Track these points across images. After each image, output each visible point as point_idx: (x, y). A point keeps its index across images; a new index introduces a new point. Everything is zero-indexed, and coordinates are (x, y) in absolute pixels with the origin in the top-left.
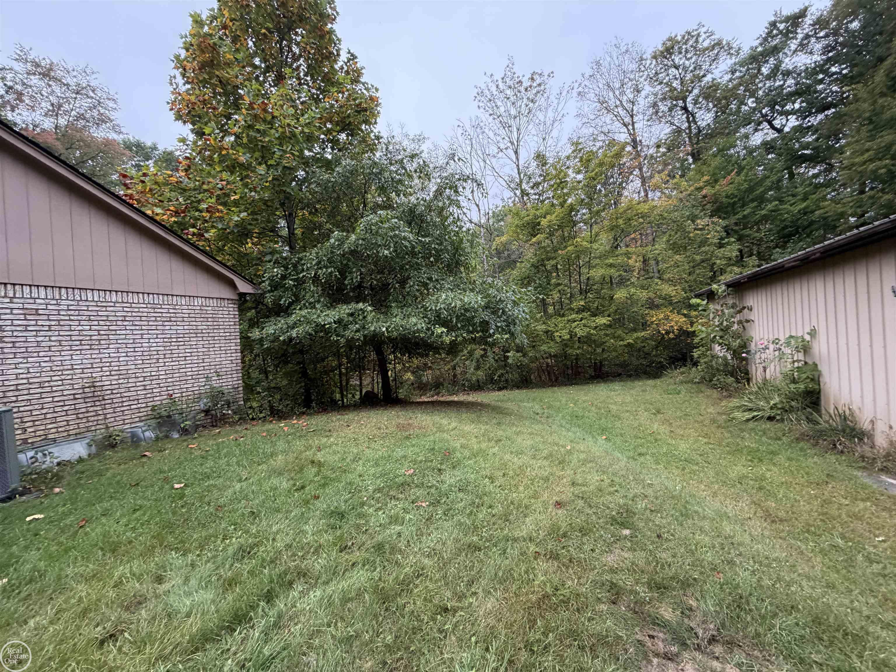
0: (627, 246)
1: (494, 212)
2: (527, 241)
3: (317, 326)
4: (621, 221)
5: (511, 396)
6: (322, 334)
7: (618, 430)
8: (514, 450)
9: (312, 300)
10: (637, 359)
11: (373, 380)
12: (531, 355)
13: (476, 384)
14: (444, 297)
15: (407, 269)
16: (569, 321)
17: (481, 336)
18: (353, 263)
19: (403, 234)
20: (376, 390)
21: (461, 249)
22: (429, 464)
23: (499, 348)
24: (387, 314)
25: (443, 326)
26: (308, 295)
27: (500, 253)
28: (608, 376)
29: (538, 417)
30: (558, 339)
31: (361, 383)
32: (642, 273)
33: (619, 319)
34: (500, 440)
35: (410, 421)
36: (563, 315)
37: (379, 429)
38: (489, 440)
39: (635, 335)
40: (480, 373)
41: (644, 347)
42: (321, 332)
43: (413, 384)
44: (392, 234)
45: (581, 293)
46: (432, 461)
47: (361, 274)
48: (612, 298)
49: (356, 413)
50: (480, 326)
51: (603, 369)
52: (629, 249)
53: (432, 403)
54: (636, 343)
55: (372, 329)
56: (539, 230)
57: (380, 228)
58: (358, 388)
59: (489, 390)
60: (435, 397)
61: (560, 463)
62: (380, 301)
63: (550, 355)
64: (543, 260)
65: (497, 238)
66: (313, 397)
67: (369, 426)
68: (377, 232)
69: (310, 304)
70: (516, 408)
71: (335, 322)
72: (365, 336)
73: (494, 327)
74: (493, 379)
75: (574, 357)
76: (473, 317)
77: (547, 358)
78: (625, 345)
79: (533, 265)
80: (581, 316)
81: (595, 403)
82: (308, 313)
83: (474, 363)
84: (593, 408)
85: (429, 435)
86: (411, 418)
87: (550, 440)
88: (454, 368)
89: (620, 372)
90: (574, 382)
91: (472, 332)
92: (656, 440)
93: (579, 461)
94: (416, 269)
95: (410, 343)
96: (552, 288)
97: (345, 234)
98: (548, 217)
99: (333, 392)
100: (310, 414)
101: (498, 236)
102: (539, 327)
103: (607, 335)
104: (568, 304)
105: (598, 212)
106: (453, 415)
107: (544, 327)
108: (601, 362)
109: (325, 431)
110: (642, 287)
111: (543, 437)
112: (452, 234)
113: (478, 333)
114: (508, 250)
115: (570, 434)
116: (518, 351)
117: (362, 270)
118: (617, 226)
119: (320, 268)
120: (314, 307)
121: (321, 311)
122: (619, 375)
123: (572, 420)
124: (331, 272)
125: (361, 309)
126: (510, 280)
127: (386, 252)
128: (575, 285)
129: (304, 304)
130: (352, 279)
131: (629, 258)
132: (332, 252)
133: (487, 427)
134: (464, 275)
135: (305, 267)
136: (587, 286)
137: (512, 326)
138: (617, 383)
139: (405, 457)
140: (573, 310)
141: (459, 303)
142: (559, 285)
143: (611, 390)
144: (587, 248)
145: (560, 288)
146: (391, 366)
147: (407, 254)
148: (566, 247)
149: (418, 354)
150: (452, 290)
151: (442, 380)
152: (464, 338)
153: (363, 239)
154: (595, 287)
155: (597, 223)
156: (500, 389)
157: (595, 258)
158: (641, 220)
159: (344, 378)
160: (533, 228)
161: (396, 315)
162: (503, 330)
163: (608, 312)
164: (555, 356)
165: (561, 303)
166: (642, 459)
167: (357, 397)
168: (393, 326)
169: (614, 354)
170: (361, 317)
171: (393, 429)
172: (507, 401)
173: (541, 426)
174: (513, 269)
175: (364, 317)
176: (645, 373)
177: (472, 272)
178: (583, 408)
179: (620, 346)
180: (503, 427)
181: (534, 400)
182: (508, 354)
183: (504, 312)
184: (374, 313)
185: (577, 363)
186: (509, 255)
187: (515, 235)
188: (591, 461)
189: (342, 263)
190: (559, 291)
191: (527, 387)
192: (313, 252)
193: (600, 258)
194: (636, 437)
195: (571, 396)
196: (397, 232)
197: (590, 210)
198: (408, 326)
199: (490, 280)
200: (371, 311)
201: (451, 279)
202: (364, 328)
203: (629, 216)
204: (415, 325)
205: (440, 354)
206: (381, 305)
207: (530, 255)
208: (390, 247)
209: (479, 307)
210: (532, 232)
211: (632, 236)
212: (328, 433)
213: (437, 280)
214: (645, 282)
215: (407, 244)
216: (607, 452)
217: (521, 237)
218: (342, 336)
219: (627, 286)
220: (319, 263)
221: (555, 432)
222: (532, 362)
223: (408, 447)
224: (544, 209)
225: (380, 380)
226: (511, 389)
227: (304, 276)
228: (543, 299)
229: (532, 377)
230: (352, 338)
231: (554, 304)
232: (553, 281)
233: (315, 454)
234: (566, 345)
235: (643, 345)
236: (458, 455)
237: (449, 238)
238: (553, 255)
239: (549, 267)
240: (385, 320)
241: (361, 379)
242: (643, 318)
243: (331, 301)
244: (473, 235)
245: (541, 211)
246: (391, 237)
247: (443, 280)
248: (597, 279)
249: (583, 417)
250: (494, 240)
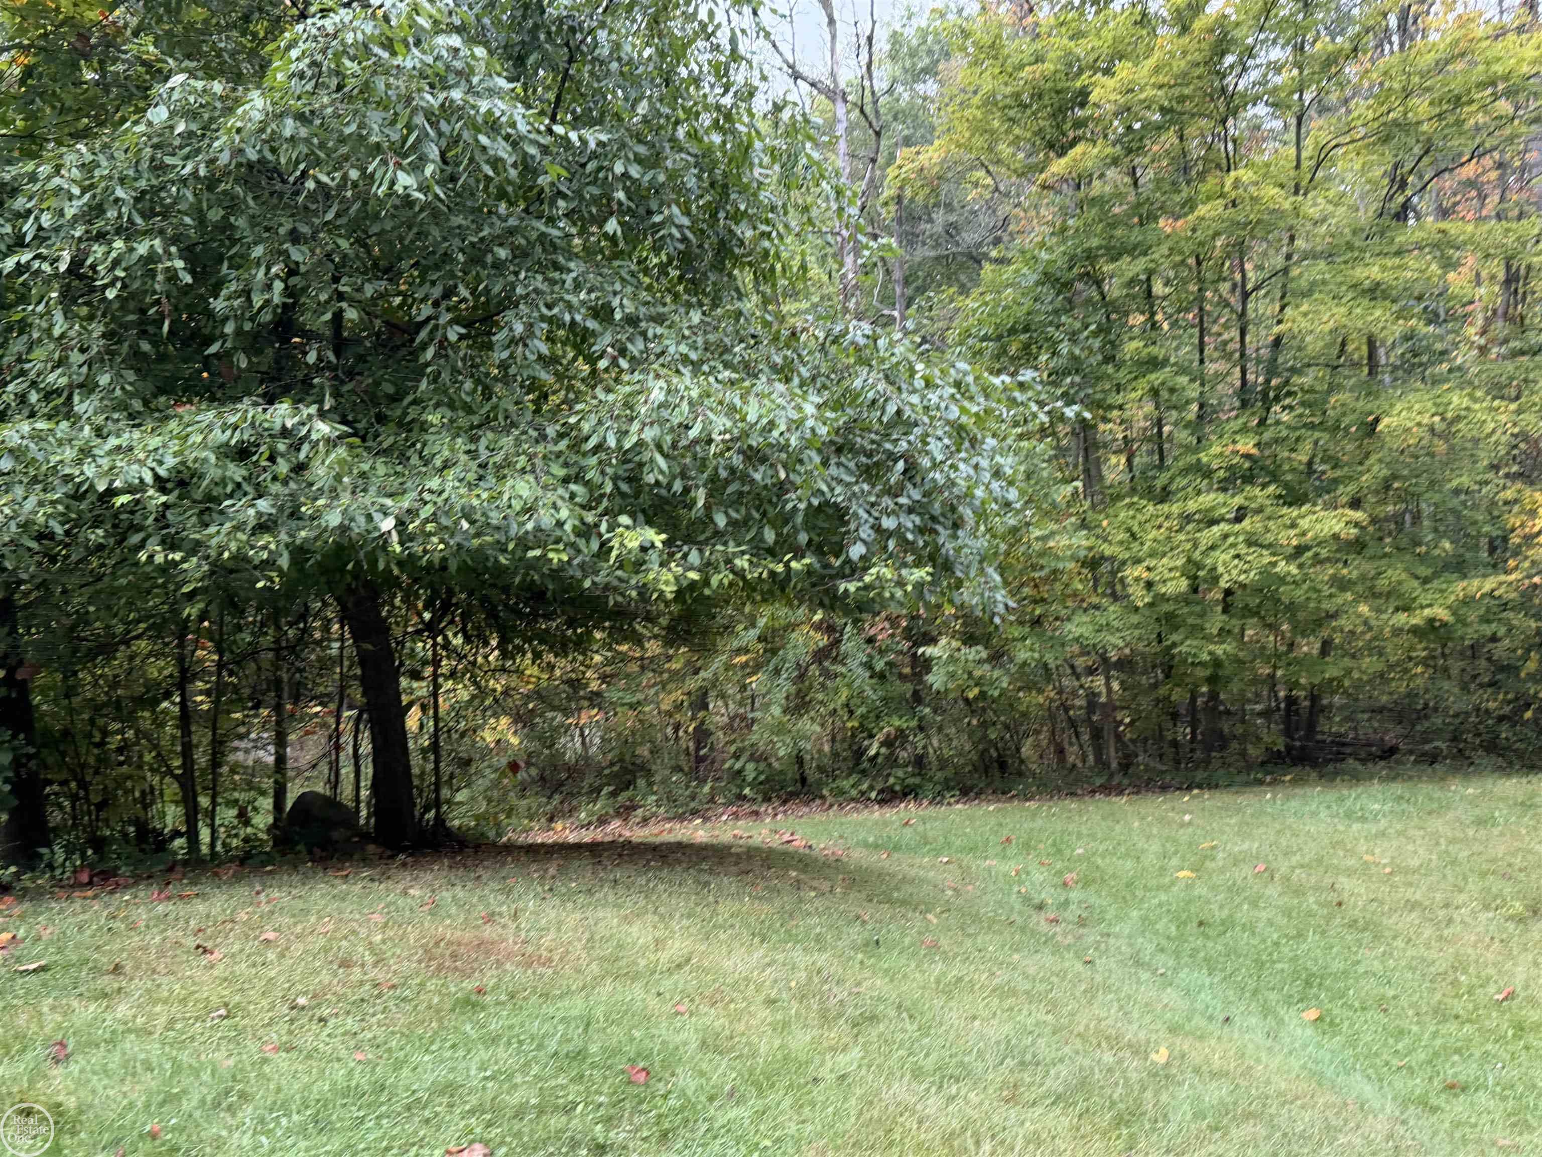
0: (1444, 213)
1: (895, 38)
2: (1027, 172)
3: (77, 496)
4: (1421, 106)
5: (934, 829)
6: (97, 535)
7: (1370, 986)
8: (929, 1064)
9: (56, 379)
10: (1465, 688)
11: (338, 748)
12: (1022, 655)
13: (792, 773)
14: (657, 395)
15: (498, 265)
16: (1187, 518)
17: (809, 571)
18: (253, 221)
19: (484, 106)
20: (346, 792)
21: (744, 190)
22: (556, 1122)
23: (893, 621)
24: (404, 459)
25: (649, 523)
26: (39, 353)
27: (914, 219)
28: (1340, 757)
29: (1039, 921)
30: (1140, 596)
31: (281, 760)
32: (1500, 328)
33: (1398, 520)
34: (873, 1019)
35: (489, 932)
36: (1165, 496)
37: (346, 964)
38: (826, 1018)
39: (1459, 588)
40: (808, 726)
41: (1494, 639)
42: (97, 523)
43: (514, 767)
44: (431, 100)
45: (1244, 404)
46: (569, 1109)
47: (292, 271)
48: (1370, 428)
49: (243, 891)
50: (808, 526)
51: (1323, 725)
52: (1452, 227)
53: (594, 850)
54: (1462, 621)
55: (334, 519)
56: (1079, 124)
57: (379, 68)
58: (268, 784)
59: (842, 798)
60: (615, 825)
61: (1119, 1121)
62: (372, 398)
63: (1105, 660)
64: (1090, 256)
65: (902, 153)
66: (55, 817)
67: (297, 949)
68: (366, 87)
69: (49, 395)
70: (950, 878)
71: (161, 484)
72: (299, 553)
73: (866, 533)
74: (860, 753)
75: (1201, 673)
76: (782, 488)
77: (1091, 671)
78: (1415, 631)
79: (1047, 277)
80: (1238, 500)
81: (1283, 868)
82: (38, 437)
83: (785, 686)
84: (1272, 891)
85: (568, 993)
86: (490, 918)
87: (1082, 1023)
88: (700, 702)
89: (1390, 739)
90: (1200, 775)
91: (772, 552)
92: (1520, 1028)
93: (1199, 1115)
94: (542, 268)
95: (506, 589)
96: (1122, 375)
97: (217, 87)
98: (1124, 70)
99: (147, 799)
100: (36, 895)
101: (907, 142)
102: (1064, 541)
103: (1343, 585)
104: (1188, 449)
105: (1330, 61)
106: (682, 905)
107: (1081, 541)
108: (1314, 698)
109: (96, 970)
110: (1497, 390)
111: (1053, 1007)
112: (706, 119)
113: (799, 554)
114: (949, 207)
115: (1171, 996)
116: (969, 640)
117: (296, 255)
118: (1404, 126)
119: (101, 237)
120: (67, 412)
121: (99, 432)
122: (1389, 753)
123: (1181, 938)
124: (151, 258)
125: (285, 432)
126: (952, 336)
127: (405, 180)
128: (1220, 366)
129: (22, 398)
130: (247, 293)
131: (1449, 265)
132: (158, 168)
133: (822, 959)
134: (750, 304)
135: (29, 228)
136: (1272, 370)
137: (944, 533)
138: (1376, 787)
139: (449, 1089)
140: (1207, 473)
141: (721, 422)
142: (1154, 364)
143: (1349, 815)
144: (1278, 213)
145: (1156, 378)
146: (421, 688)
147: (502, 195)
148: (1190, 204)
149: (544, 637)
150: (696, 367)
151: (644, 751)
152: (739, 574)
153: (300, 117)
154: (1305, 380)
155: (1323, 110)
156: (889, 797)
157: (1312, 255)
158: (1504, 106)
159: (202, 737)
160: (1059, 113)
161: (446, 465)
162: (906, 546)
163: (1352, 488)
164: (1125, 664)
165: (1159, 442)
166: (1459, 1107)
167: (262, 819)
168: (426, 512)
169: (1370, 664)
170: (283, 467)
171: (407, 967)
172: (913, 850)
173: (1048, 960)
174: (964, 291)
175: (300, 468)
176: (1492, 747)
177: (793, 294)
178: (1233, 889)
179: (1397, 632)
180: (892, 960)
181: (1027, 847)
182: (929, 651)
183: (912, 471)
184: (341, 451)
185: (1213, 696)
186: (951, 231)
187: (979, 141)
188: (1249, 1115)
189: (201, 219)
190: (1155, 392)
191: (1002, 792)
192: (70, 158)
193: (1329, 256)
194: (1441, 1014)
195: (1183, 835)
196: (457, 95)
197: (1300, 49)
198: (495, 518)
199: (859, 331)
200: (331, 443)
201: (696, 317)
202: (295, 514)
203: (1456, 86)
204: (529, 510)
205: (638, 641)
206: (381, 419)
207: (1039, 232)
208: (423, 159)
209: (807, 444)
210: (1051, 133)
211: (1469, 171)
212: (107, 982)
213: (632, 320)
214: (1510, 366)
215: (502, 150)
216: (1318, 1077)
217: (1004, 149)
218: (195, 548)
219: (1436, 381)
220: (96, 210)
221: (1107, 989)
222: (1028, 687)
223: (469, 1045)
224: (1108, 35)
225: (366, 747)
226: (937, 799)
227: (20, 269)
228: (1084, 428)
229: (1026, 750)
230: (239, 557)
231: (1127, 448)
232: (1131, 347)
233: (36, 1074)
234: (1171, 621)
235: (1487, 630)
236: (686, 1080)
237: (693, 135)
238: (1135, 236)
239: (1114, 289)
240: (394, 483)
241: (281, 741)
242: (1495, 520)
243: (149, 388)
244: (792, 130)
245: (1092, 42)
246: (429, 115)
247: (659, 319)
248: (1314, 345)
249: (1228, 924)
250: (892, 158)
